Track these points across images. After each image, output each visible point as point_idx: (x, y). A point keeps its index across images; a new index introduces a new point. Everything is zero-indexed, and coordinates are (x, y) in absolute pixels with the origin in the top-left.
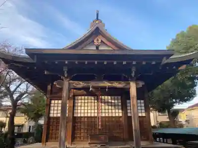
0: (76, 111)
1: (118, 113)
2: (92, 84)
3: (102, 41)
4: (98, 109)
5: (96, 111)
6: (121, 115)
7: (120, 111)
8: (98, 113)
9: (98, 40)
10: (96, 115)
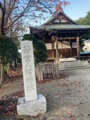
0: (54, 47)
1: (69, 47)
2: (65, 38)
3: (62, 18)
4: (62, 46)
5: (61, 47)
6: (70, 48)
7: (70, 46)
8: (62, 47)
9: (61, 17)
10: (61, 48)
